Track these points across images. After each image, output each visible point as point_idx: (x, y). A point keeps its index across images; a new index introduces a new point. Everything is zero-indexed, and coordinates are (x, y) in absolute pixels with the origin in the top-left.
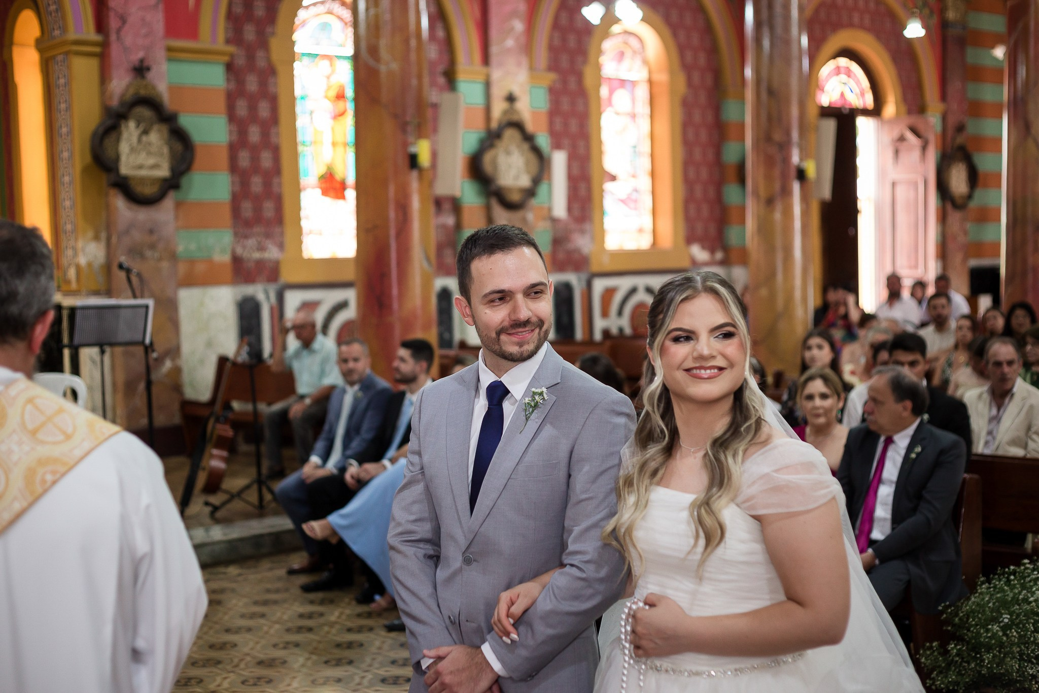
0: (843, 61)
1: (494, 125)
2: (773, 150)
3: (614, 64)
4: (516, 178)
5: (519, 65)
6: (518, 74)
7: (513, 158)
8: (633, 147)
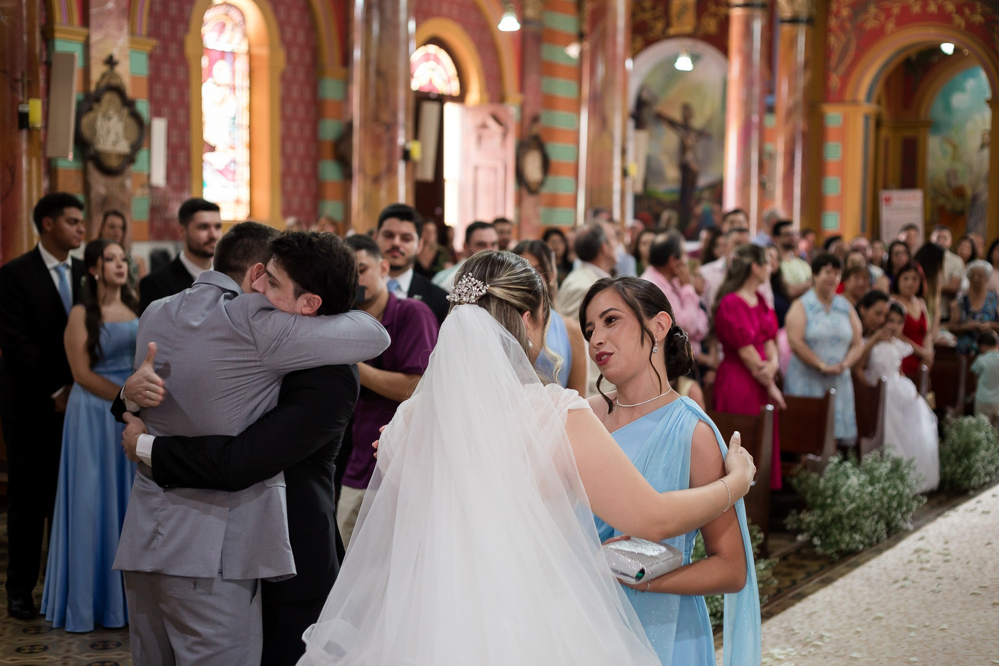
0: (432, 49)
1: (93, 88)
2: (380, 130)
3: (215, 35)
4: (115, 143)
5: (120, 28)
6: (119, 38)
7: (111, 123)
8: (231, 119)
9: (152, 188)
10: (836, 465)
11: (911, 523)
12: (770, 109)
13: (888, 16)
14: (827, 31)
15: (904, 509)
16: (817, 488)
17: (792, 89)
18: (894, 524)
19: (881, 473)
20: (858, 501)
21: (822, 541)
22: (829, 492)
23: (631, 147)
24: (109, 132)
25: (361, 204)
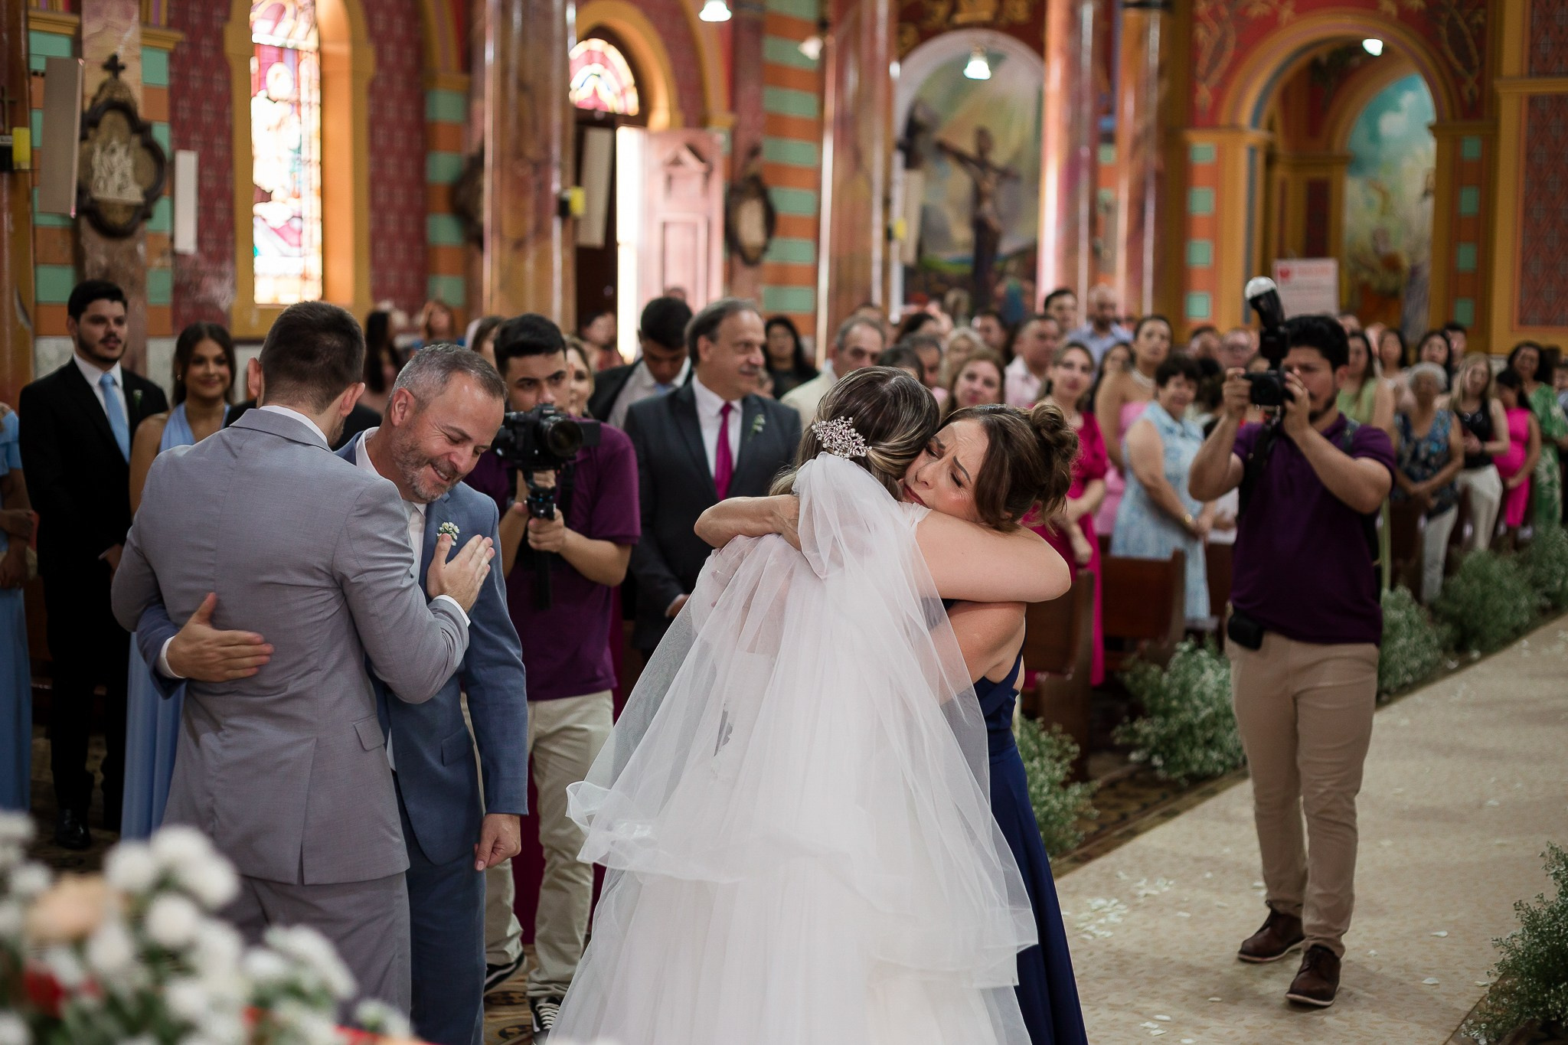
0: (597, 44)
1: (88, 104)
2: (525, 171)
3: (268, 25)
4: (120, 189)
5: (128, 16)
6: (127, 30)
7: (115, 159)
8: (294, 151)
9: (177, 257)
10: (1185, 654)
12: (1109, 138)
14: (1193, 19)
16: (1159, 686)
17: (1140, 108)
20: (1216, 704)
21: (1164, 758)
22: (1176, 692)
23: (898, 194)
24: (111, 173)
25: (496, 282)
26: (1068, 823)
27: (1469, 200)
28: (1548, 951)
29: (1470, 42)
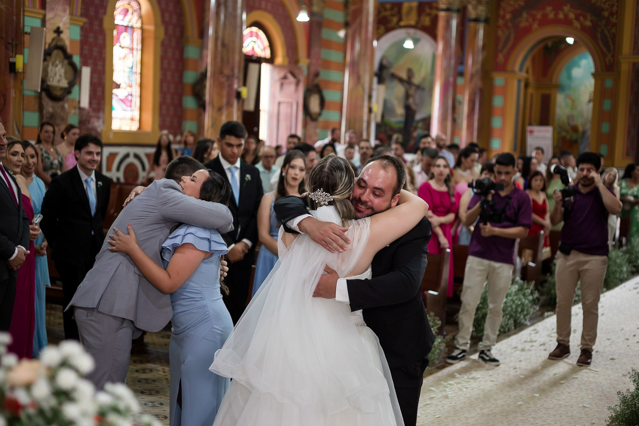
0: (254, 29)
1: (47, 47)
4: (59, 81)
5: (65, 11)
6: (64, 17)
7: (57, 69)
8: (130, 68)
9: (81, 109)
11: (529, 321)
12: (461, 74)
13: (534, 20)
14: (497, 27)
15: (525, 313)
17: (474, 63)
18: (519, 321)
19: (512, 291)
23: (374, 94)
24: (55, 75)
25: (210, 124)
26: (436, 353)
27: (607, 105)
28: (630, 412)
29: (610, 40)
